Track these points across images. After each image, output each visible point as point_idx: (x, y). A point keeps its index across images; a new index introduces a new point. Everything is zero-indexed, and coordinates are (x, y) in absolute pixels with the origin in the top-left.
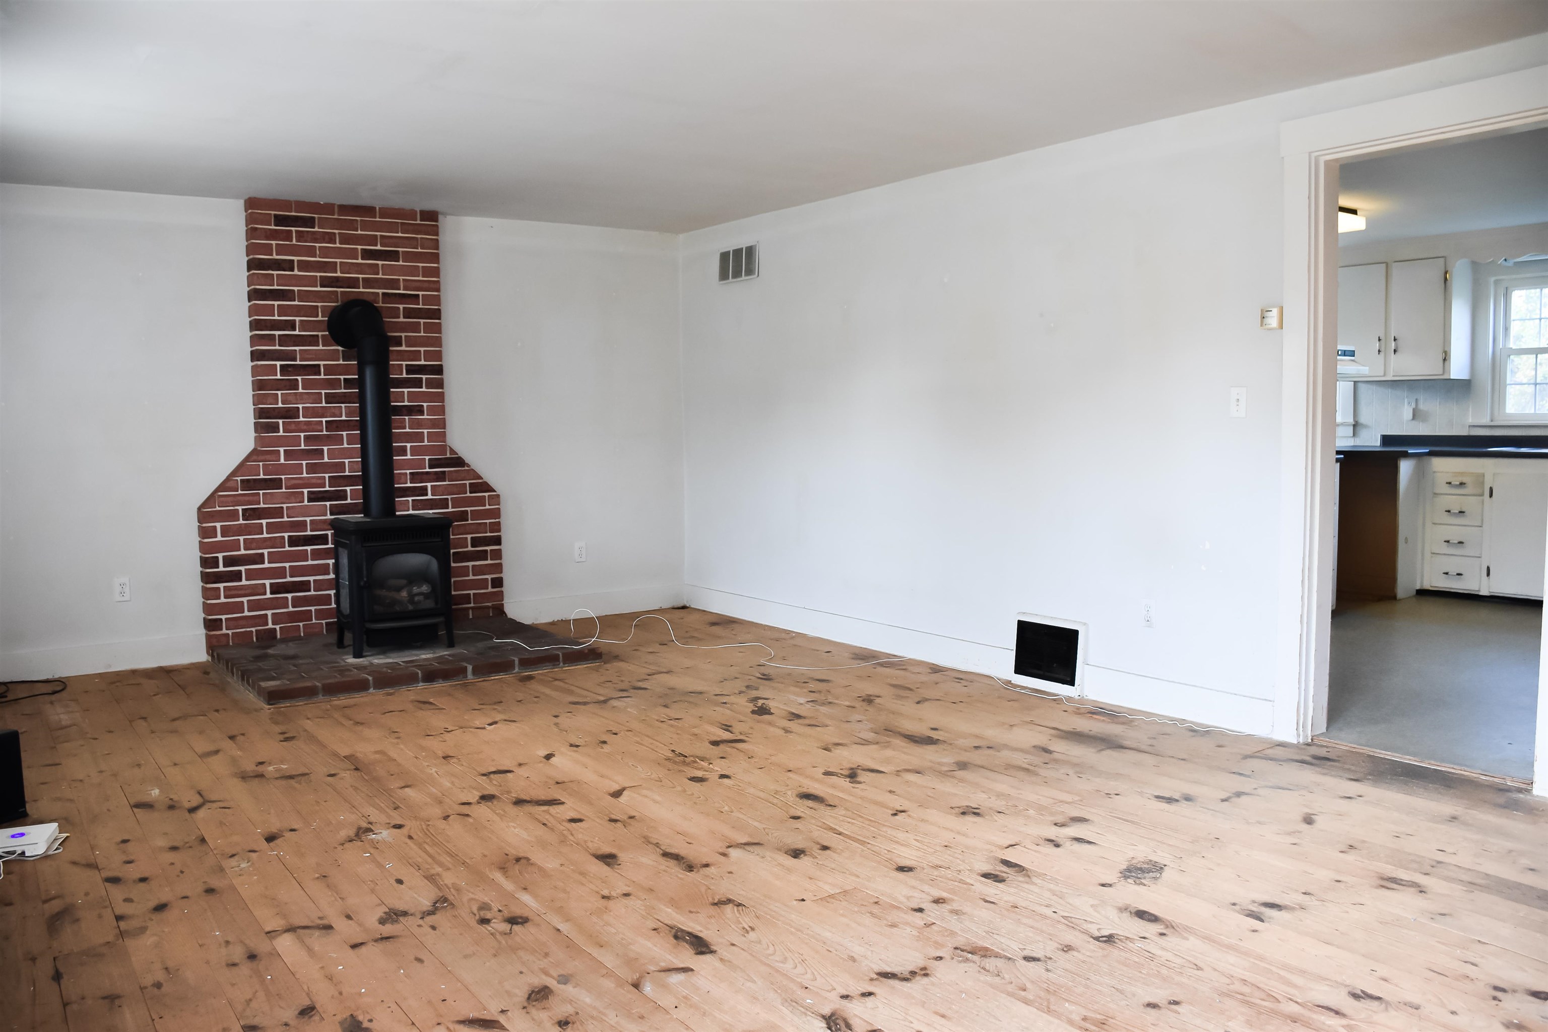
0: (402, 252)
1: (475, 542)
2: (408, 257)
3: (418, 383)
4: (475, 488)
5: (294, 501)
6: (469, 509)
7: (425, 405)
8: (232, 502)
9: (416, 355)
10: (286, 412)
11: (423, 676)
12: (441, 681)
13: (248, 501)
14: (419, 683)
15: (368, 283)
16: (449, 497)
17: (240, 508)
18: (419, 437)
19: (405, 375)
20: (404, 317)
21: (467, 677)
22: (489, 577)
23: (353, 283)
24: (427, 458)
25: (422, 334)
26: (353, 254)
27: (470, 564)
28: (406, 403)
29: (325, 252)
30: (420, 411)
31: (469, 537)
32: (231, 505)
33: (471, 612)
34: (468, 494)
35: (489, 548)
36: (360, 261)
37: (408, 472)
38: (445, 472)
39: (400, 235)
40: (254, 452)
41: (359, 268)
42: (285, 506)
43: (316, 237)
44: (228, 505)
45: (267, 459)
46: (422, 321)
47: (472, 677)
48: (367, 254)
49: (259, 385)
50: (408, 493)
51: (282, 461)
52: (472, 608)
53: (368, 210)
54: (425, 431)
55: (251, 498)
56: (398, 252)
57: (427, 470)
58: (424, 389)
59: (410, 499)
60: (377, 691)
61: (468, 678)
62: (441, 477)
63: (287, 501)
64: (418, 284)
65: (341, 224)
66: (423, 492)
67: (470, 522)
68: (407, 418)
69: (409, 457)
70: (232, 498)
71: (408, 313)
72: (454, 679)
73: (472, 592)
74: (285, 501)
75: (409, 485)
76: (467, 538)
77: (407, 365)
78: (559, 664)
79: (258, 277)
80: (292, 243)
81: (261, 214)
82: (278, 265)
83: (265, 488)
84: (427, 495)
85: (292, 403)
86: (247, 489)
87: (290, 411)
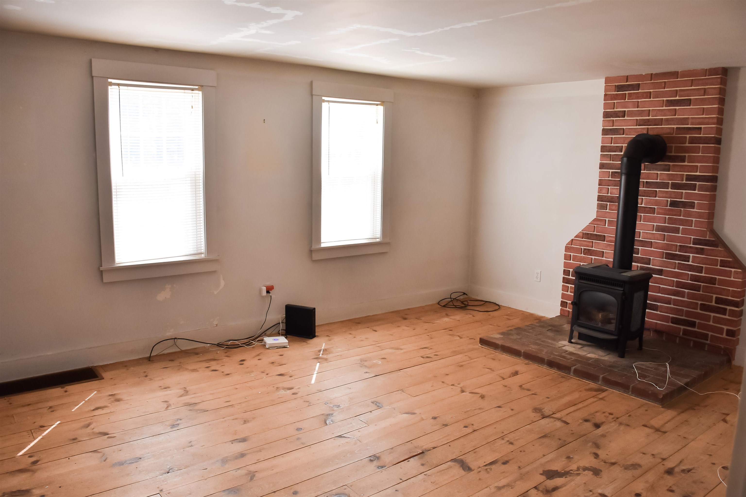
0: (692, 99)
1: (718, 300)
2: (698, 102)
3: (693, 187)
4: (724, 264)
5: (609, 249)
6: (718, 277)
7: (696, 202)
8: (579, 244)
9: (695, 169)
10: (612, 198)
11: (547, 362)
12: (556, 369)
13: (587, 245)
14: (544, 365)
15: (668, 121)
16: (704, 266)
17: (583, 247)
19: (684, 182)
20: (689, 143)
21: (570, 373)
22: (725, 328)
23: (659, 122)
24: (693, 237)
25: (700, 154)
26: (660, 104)
27: (712, 314)
28: (683, 200)
29: (644, 104)
30: (692, 205)
31: (714, 296)
33: (707, 346)
34: (719, 267)
35: (728, 308)
36: (664, 108)
37: (679, 244)
38: (702, 249)
39: (692, 88)
40: (595, 220)
41: (663, 113)
42: (605, 251)
43: (638, 96)
44: (577, 245)
45: (599, 224)
46: (701, 145)
47: (572, 375)
48: (670, 103)
49: (601, 183)
50: (676, 258)
51: (607, 226)
52: (709, 345)
53: (673, 75)
54: (694, 219)
55: (588, 243)
56: (689, 100)
57: (692, 245)
58: (697, 192)
59: (677, 262)
60: (524, 359)
62: (700, 251)
63: (606, 249)
64: (700, 120)
65: (655, 86)
66: (687, 259)
67: (717, 286)
68: (682, 209)
69: (680, 235)
70: (579, 242)
71: (692, 140)
72: (562, 371)
73: (710, 333)
75: (677, 253)
76: (712, 296)
77: (687, 175)
79: (605, 122)
80: (625, 101)
81: (610, 85)
82: (616, 114)
83: (596, 239)
84: (688, 261)
85: (615, 194)
86: (587, 238)
87: (613, 198)
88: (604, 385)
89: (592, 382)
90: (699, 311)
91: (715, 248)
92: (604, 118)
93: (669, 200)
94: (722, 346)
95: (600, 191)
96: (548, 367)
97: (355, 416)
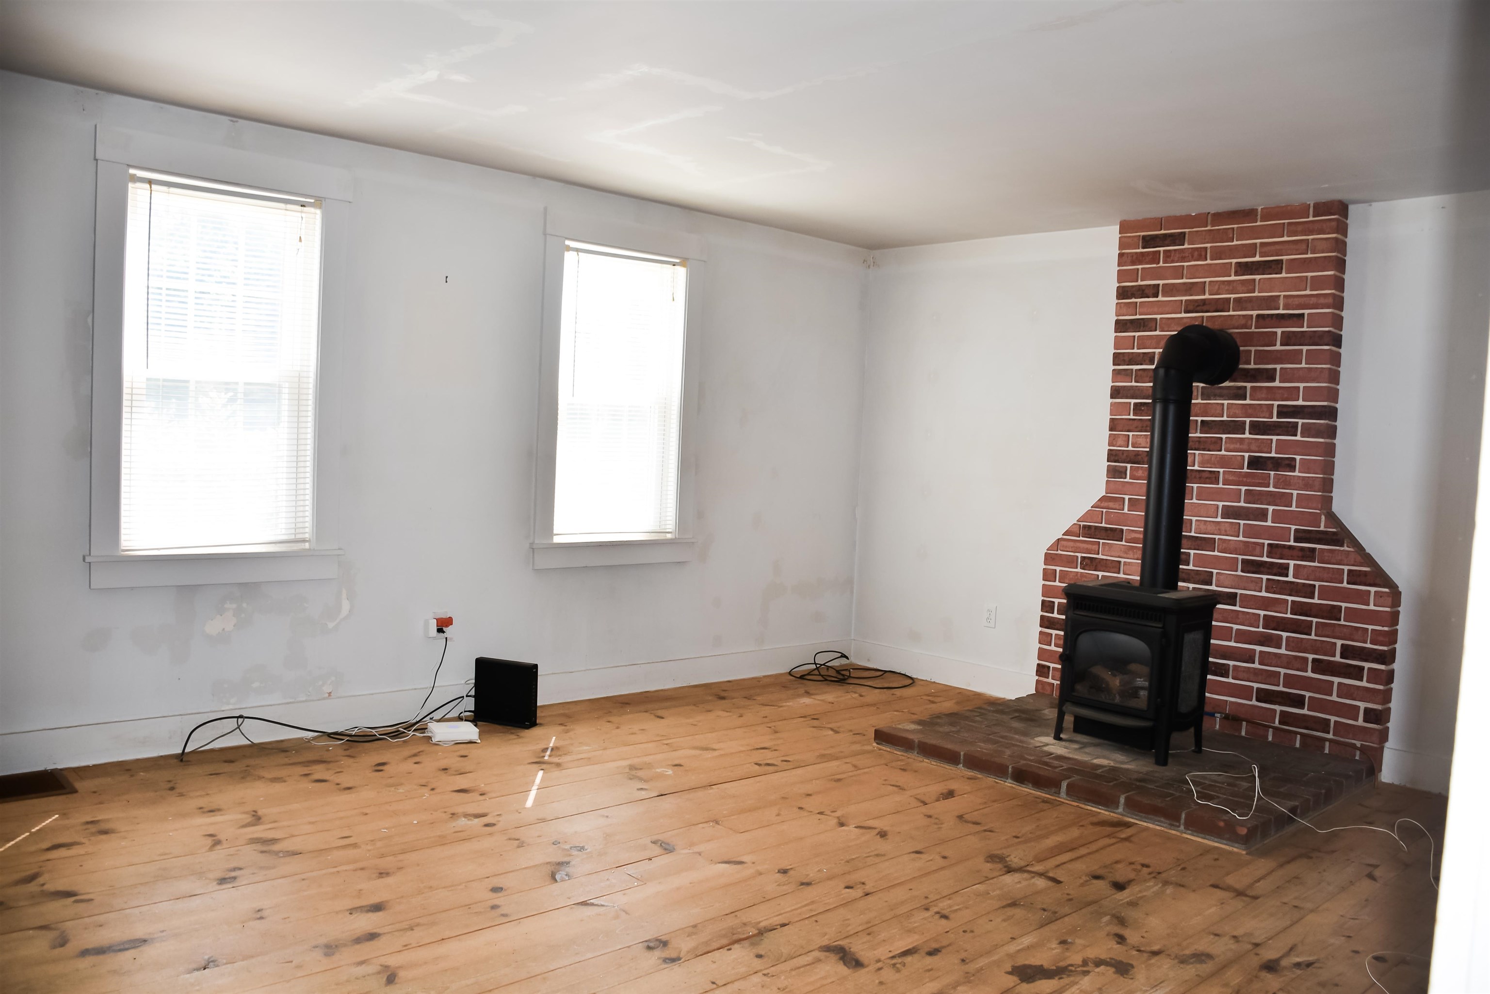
0: (1287, 260)
1: (1347, 652)
2: (1294, 265)
3: (1292, 429)
4: (1355, 579)
5: (1131, 556)
6: (1344, 605)
7: (1298, 458)
8: (1072, 547)
9: (1293, 393)
10: (1135, 456)
11: (1013, 772)
12: (1031, 786)
13: (1087, 549)
14: (1007, 779)
15: (1240, 304)
16: (1317, 584)
17: (1079, 555)
18: (1286, 500)
19: (1275, 419)
20: (1282, 345)
21: (1059, 793)
22: (1362, 705)
23: (1222, 305)
24: (1293, 527)
25: (1303, 365)
26: (1224, 270)
27: (1336, 680)
28: (1273, 455)
29: (1194, 272)
30: (1290, 465)
31: (1339, 643)
32: (1071, 550)
33: (1327, 744)
34: (1345, 585)
35: (1367, 665)
36: (1233, 278)
37: (1267, 542)
38: (1314, 549)
39: (1285, 239)
40: (1103, 499)
41: (1231, 287)
42: (1123, 560)
43: (1184, 256)
44: (1069, 550)
45: (1110, 506)
46: (1305, 348)
47: (1065, 796)
48: (1243, 269)
49: (1114, 425)
50: (1262, 569)
51: (1126, 510)
52: (1330, 741)
53: (1249, 214)
54: (1295, 492)
55: (1089, 546)
56: (1282, 260)
57: (1292, 543)
58: (1298, 438)
59: (1265, 577)
60: (966, 769)
61: (1060, 795)
62: (1309, 555)
63: (1125, 556)
64: (1302, 300)
65: (1214, 236)
66: (1283, 570)
67: (1342, 622)
68: (1272, 473)
69: (1269, 523)
70: (1073, 543)
71: (1287, 339)
72: (1043, 790)
73: (1333, 719)
74: (1122, 555)
75: (1265, 559)
76: (1335, 644)
77: (1279, 406)
78: (1179, 826)
79: (1120, 307)
80: (1158, 265)
81: (1129, 237)
82: (1142, 292)
83: (1106, 538)
84: (1287, 576)
85: (1141, 446)
86: (1089, 536)
87: (1138, 455)
88: (1129, 815)
89: (1105, 808)
90: (1310, 674)
91: (1338, 548)
92: (1118, 298)
93: (1247, 455)
94: (1358, 744)
95: (1112, 441)
96: (1014, 783)
97: (617, 867)
